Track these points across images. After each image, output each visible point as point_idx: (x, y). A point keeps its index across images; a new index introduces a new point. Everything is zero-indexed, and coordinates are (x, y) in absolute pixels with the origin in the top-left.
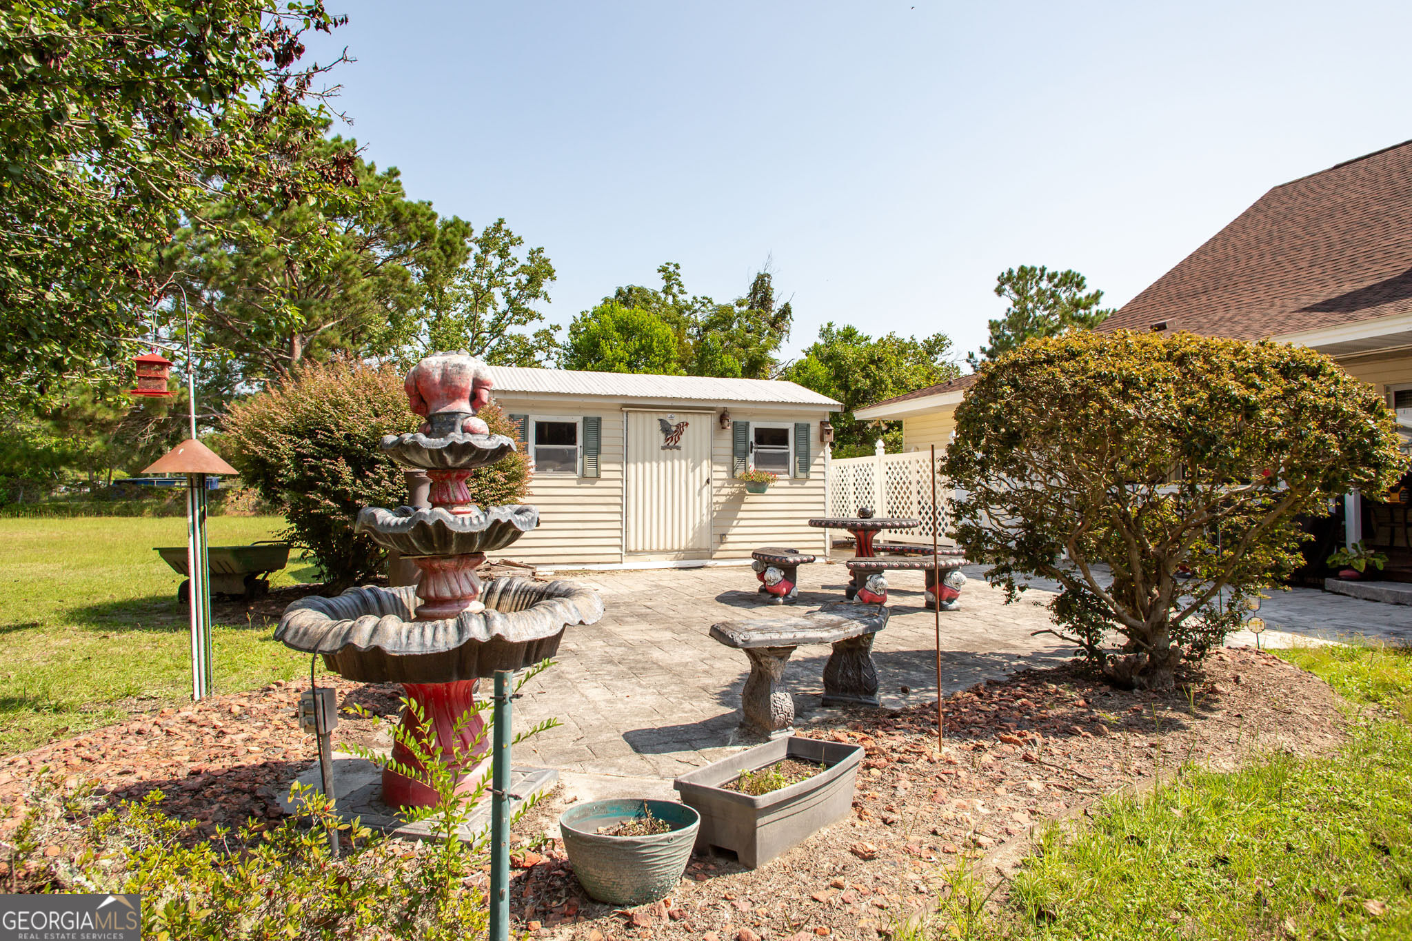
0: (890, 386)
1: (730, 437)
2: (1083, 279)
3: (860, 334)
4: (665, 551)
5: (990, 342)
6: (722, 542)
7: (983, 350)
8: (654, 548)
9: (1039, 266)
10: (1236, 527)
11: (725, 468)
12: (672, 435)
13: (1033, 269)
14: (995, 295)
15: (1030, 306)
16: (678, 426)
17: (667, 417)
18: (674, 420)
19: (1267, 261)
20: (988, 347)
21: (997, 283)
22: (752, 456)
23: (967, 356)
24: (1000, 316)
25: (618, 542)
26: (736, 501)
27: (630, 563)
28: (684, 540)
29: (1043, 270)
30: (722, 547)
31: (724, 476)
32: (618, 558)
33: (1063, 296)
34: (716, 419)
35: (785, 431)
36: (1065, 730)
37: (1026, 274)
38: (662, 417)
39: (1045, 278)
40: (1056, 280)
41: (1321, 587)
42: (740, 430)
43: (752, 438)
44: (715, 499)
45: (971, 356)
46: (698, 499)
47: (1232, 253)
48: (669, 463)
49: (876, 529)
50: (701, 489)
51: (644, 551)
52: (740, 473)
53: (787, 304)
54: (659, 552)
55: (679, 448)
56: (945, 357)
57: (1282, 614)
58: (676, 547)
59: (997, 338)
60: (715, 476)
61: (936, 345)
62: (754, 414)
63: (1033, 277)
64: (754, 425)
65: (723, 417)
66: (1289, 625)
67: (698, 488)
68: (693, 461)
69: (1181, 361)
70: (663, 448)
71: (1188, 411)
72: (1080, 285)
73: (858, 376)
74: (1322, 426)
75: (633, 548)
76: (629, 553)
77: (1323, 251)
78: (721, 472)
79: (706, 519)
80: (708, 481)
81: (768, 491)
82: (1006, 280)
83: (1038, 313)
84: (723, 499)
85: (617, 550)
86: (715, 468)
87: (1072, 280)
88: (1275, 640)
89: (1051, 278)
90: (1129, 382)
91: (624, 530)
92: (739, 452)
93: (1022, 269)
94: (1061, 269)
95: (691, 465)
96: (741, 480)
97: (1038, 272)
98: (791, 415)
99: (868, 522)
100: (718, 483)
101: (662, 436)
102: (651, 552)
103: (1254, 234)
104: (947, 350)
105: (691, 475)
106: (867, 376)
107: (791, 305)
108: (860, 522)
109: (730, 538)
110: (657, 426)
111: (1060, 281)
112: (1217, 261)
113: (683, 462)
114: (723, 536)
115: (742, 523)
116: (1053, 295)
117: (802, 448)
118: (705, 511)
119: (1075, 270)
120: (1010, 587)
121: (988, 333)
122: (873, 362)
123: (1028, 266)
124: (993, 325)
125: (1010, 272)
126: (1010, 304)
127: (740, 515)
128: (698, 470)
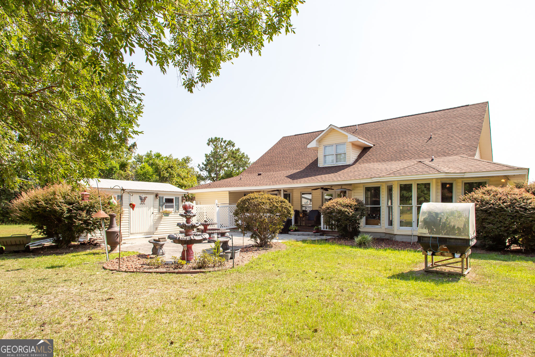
0: (176, 176)
1: (158, 201)
2: (234, 144)
3: (162, 156)
4: (141, 233)
5: (205, 161)
6: (156, 230)
7: (203, 164)
8: (138, 232)
9: (221, 138)
10: (275, 222)
11: (157, 209)
12: (143, 200)
13: (219, 138)
14: (207, 145)
15: (218, 150)
16: (145, 198)
17: (141, 195)
18: (143, 196)
19: (281, 159)
20: (205, 163)
21: (207, 142)
22: (164, 206)
23: (198, 165)
24: (209, 153)
25: (128, 231)
26: (161, 218)
27: (131, 237)
28: (146, 229)
29: (222, 139)
30: (156, 231)
31: (157, 211)
32: (128, 235)
33: (229, 149)
34: (154, 196)
35: (173, 199)
36: (256, 251)
37: (216, 139)
38: (140, 195)
39: (223, 142)
40: (226, 143)
41: (288, 233)
42: (161, 199)
43: (164, 201)
44: (154, 218)
45: (199, 165)
46: (150, 218)
47: (274, 155)
48: (142, 208)
49: (208, 225)
50: (151, 216)
51: (135, 233)
52: (161, 211)
53: (135, 142)
54: (139, 233)
55: (145, 204)
56: (190, 165)
57: (281, 238)
58: (144, 232)
59: (208, 160)
60: (155, 211)
61: (187, 160)
62: (165, 194)
63: (219, 141)
64: (165, 197)
65: (157, 195)
66: (282, 239)
67: (150, 215)
68: (149, 208)
69: (269, 200)
70: (140, 204)
71: (270, 207)
72: (233, 146)
73: (165, 172)
74: (285, 209)
75: (132, 232)
76: (131, 234)
77: (291, 159)
78: (156, 211)
79: (152, 223)
80: (153, 213)
81: (170, 216)
82: (211, 141)
83: (220, 153)
84: (157, 218)
85: (128, 233)
86: (154, 209)
87: (231, 143)
88: (280, 241)
89: (225, 142)
90: (263, 203)
91: (130, 227)
92: (161, 205)
93: (216, 138)
94: (228, 140)
95: (148, 209)
96: (161, 213)
97: (221, 139)
98: (174, 195)
99: (206, 223)
100: (155, 214)
101: (140, 201)
102: (137, 233)
103: (279, 150)
104: (191, 162)
105: (148, 211)
106: (167, 172)
107: (137, 143)
108: (204, 223)
109: (158, 229)
110: (139, 198)
111: (227, 143)
112: (271, 156)
113: (146, 208)
114: (157, 228)
115: (162, 224)
116: (225, 148)
117: (177, 204)
118: (152, 221)
119: (232, 140)
120: (244, 234)
121: (205, 158)
122: (169, 167)
123: (218, 137)
124: (206, 156)
125: (212, 139)
126: (212, 149)
127: (161, 222)
128: (150, 210)
